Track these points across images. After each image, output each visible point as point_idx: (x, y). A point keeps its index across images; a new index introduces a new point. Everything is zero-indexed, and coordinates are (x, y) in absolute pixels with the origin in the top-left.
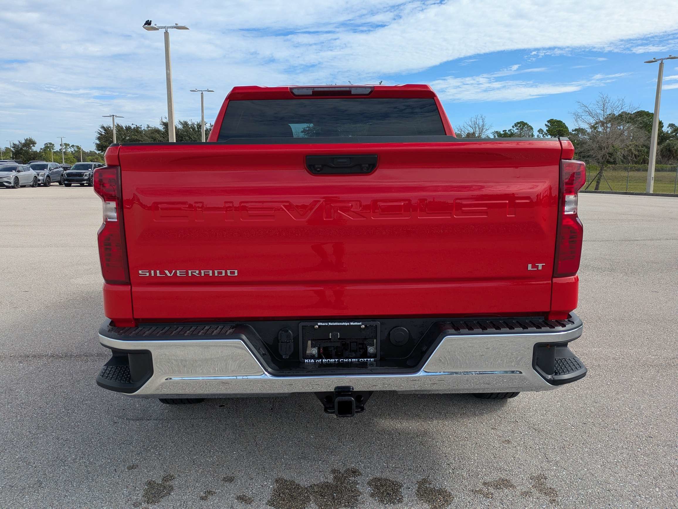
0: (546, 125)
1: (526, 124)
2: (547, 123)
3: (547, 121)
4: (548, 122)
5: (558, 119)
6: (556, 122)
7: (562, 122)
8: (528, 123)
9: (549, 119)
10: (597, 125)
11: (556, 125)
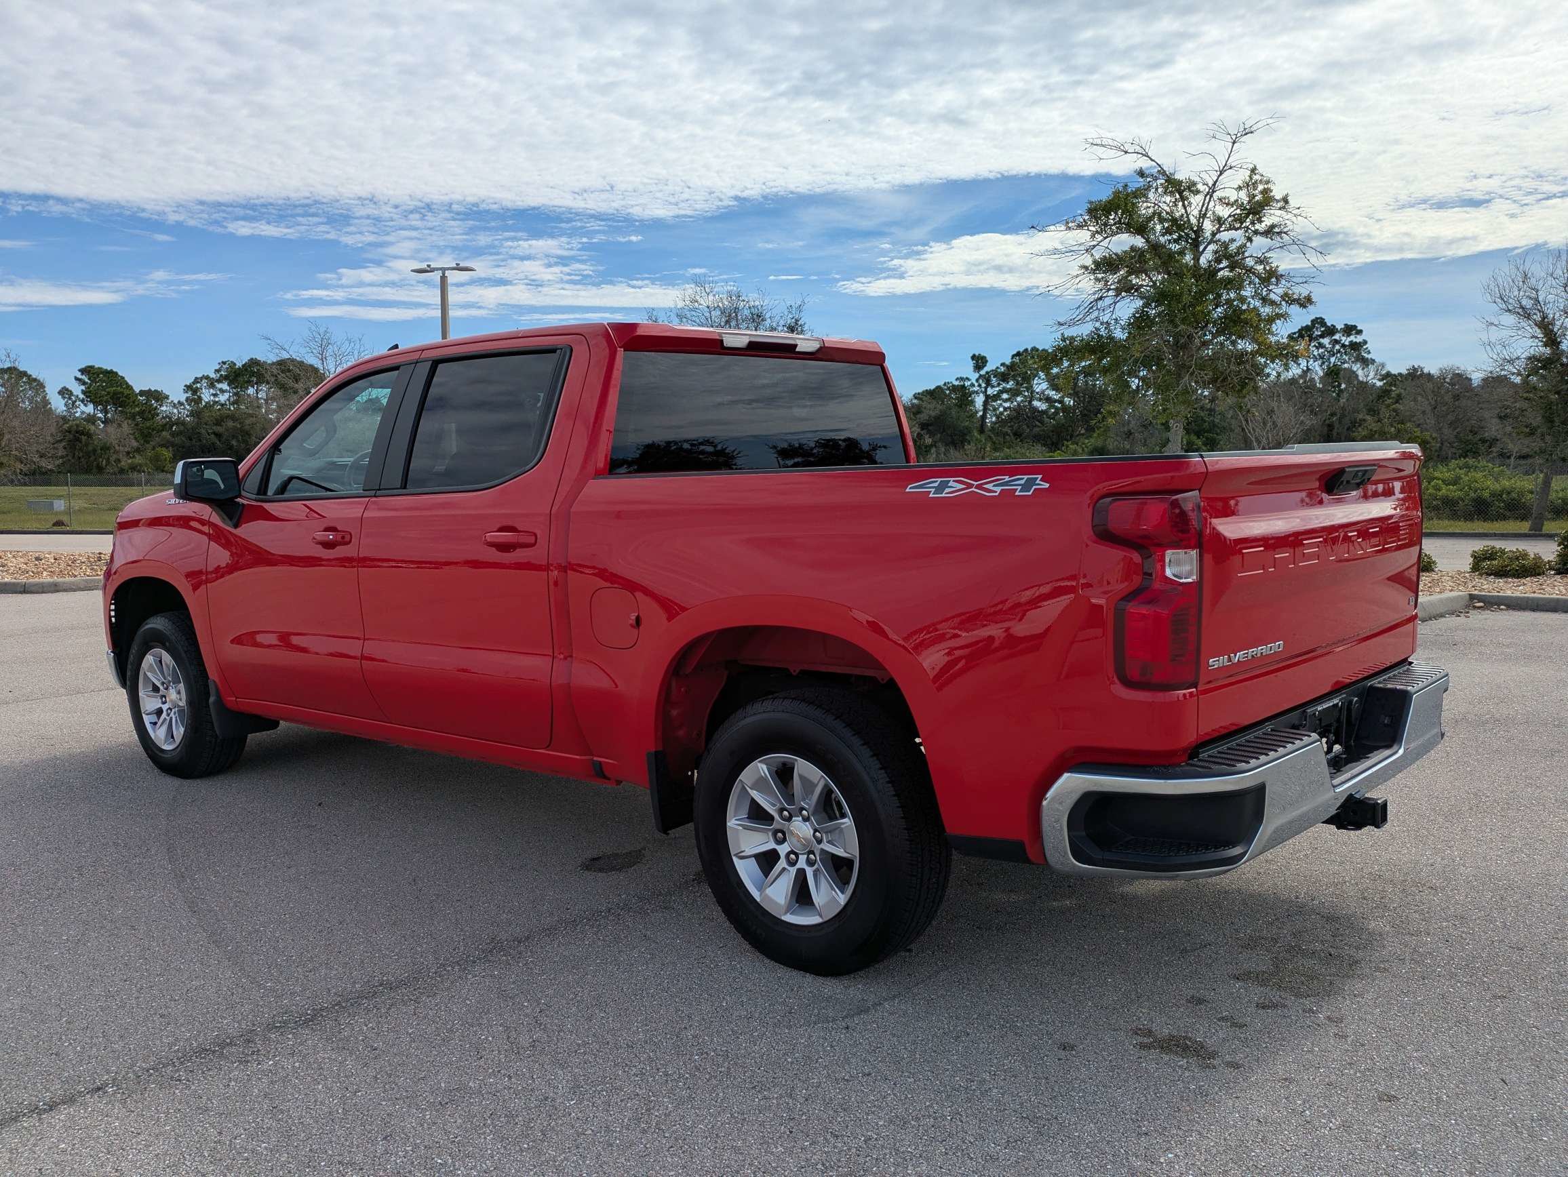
0: (77, 379)
1: (25, 374)
2: (79, 375)
3: (79, 370)
4: (82, 371)
5: (107, 367)
6: (102, 373)
7: (116, 373)
8: (29, 372)
9: (83, 366)
10: (198, 385)
11: (104, 381)
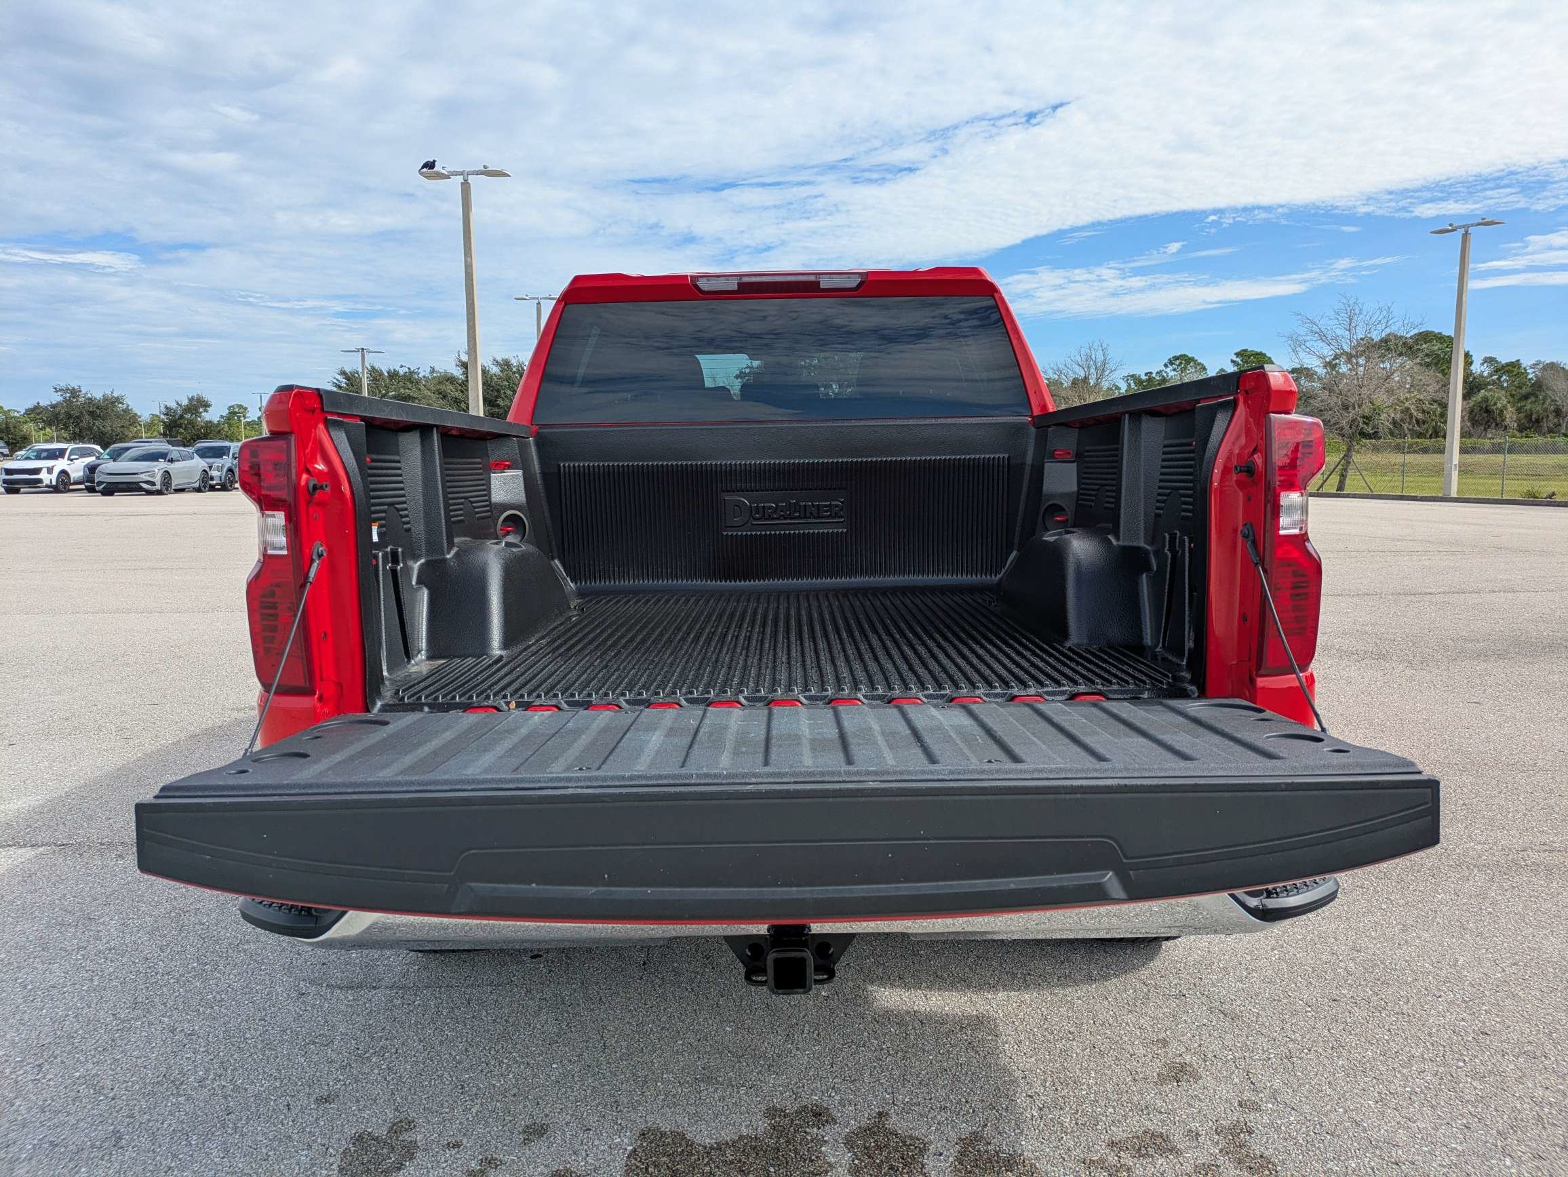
0: (1233, 361)
1: (1192, 359)
2: (1235, 358)
3: (1235, 354)
4: (1237, 354)
5: (1258, 350)
6: (1252, 355)
7: (1265, 355)
8: (1196, 358)
9: (1239, 350)
10: (1338, 361)
11: (1253, 362)
